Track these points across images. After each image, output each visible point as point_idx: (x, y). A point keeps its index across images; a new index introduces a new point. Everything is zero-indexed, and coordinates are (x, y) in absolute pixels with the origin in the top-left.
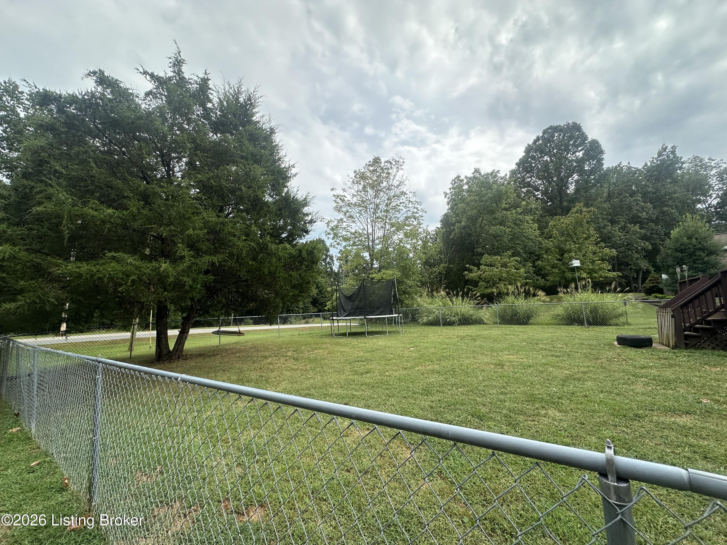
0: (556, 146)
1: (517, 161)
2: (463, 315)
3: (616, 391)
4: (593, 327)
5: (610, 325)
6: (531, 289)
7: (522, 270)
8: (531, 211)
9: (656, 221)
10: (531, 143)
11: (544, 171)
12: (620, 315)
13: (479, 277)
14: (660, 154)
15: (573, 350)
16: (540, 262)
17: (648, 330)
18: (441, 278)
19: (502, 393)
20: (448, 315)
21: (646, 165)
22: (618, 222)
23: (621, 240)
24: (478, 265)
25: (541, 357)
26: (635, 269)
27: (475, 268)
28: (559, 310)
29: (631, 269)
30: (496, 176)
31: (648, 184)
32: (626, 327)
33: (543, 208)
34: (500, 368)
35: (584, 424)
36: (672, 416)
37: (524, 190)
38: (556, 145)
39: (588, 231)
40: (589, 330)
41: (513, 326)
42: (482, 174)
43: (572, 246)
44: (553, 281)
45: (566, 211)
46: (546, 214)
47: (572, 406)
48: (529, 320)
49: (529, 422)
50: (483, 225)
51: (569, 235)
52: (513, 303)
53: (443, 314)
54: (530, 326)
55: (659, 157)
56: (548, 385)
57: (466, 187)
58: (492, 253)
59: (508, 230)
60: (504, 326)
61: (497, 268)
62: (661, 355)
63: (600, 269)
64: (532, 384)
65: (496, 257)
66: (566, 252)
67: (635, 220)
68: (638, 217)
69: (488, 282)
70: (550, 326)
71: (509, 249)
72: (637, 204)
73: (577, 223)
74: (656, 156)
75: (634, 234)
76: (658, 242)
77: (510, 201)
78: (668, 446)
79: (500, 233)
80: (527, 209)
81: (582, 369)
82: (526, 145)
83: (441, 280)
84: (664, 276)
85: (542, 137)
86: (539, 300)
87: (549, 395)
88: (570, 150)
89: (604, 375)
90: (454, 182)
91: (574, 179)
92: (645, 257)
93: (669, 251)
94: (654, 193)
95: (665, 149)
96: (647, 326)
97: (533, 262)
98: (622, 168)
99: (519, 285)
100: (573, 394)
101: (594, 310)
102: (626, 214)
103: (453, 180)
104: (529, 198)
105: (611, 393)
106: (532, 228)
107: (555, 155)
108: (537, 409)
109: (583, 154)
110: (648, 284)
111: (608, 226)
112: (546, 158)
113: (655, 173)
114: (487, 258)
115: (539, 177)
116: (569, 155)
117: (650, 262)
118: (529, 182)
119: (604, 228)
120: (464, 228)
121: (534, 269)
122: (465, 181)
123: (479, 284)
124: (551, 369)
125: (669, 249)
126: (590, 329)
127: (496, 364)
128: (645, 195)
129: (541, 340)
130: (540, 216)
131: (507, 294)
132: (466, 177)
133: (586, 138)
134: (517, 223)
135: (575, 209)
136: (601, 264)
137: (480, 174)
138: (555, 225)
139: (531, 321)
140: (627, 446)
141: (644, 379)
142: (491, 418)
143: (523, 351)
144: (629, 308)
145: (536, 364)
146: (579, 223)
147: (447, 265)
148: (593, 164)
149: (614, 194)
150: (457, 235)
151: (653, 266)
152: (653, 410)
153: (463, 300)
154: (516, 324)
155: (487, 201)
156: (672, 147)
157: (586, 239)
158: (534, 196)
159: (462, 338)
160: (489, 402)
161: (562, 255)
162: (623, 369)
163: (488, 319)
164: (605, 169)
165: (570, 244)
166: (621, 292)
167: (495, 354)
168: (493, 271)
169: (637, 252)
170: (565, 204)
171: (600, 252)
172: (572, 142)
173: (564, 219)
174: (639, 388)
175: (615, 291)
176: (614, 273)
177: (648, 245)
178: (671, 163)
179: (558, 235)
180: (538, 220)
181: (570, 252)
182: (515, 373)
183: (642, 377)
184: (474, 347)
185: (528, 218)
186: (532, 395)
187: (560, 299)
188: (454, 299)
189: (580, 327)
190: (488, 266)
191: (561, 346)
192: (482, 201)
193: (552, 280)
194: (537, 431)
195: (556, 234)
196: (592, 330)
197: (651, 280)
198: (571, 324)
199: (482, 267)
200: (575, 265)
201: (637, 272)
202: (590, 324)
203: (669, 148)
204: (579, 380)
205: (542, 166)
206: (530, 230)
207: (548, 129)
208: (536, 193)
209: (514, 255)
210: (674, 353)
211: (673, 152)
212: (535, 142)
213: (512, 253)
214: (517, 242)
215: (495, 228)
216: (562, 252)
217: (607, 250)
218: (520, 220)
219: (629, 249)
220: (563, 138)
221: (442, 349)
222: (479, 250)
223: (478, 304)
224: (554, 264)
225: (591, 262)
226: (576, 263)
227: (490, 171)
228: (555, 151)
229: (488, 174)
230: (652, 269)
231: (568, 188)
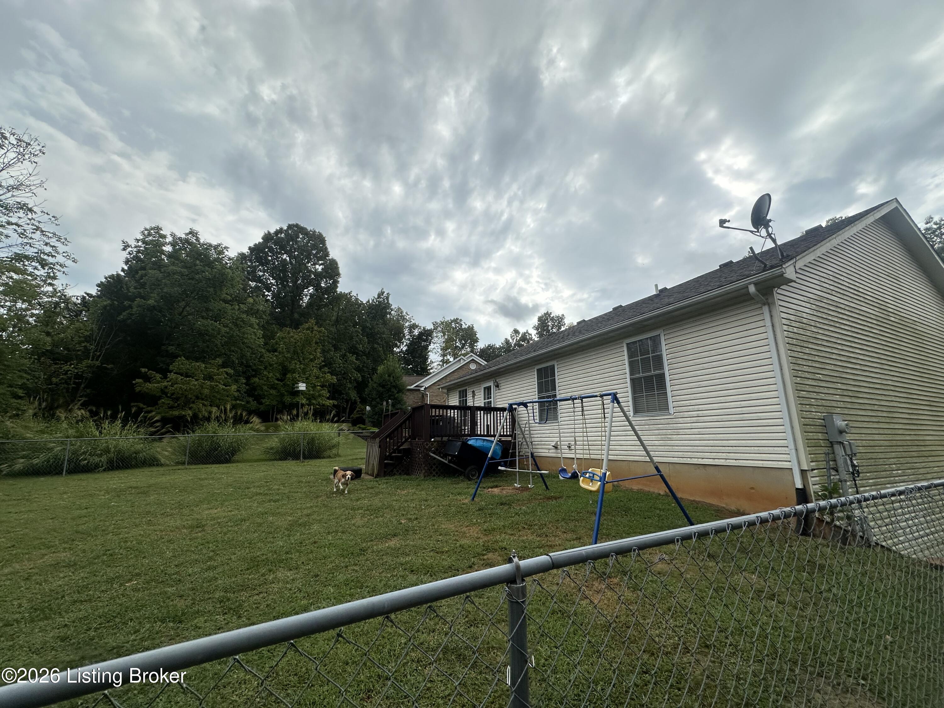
0: (299, 249)
1: (252, 245)
2: (119, 452)
3: (340, 529)
4: (308, 461)
5: (324, 458)
6: (244, 414)
7: (234, 387)
8: (257, 312)
9: (368, 355)
10: (272, 231)
11: (280, 271)
12: (334, 446)
13: (162, 390)
14: (379, 296)
15: (292, 490)
16: (256, 380)
17: (355, 461)
18: (78, 384)
19: (209, 568)
20: (84, 453)
21: (369, 301)
22: (340, 349)
23: (340, 367)
24: (164, 373)
25: (255, 505)
26: (346, 399)
27: (158, 376)
28: (274, 442)
29: (343, 398)
30: (221, 252)
31: (368, 319)
32: (337, 459)
33: (271, 314)
34: (200, 532)
35: (318, 575)
36: (386, 542)
37: (253, 284)
38: (299, 246)
39: (316, 352)
40: (304, 465)
41: (207, 466)
42: (202, 241)
43: (298, 366)
44: (268, 405)
45: (296, 325)
46: (274, 322)
47: (304, 559)
48: (233, 455)
49: (255, 598)
50: (185, 313)
51: (295, 352)
52: (214, 432)
53: (74, 453)
54: (234, 465)
55: (378, 298)
56: (272, 540)
57: (168, 249)
58: (192, 356)
59: (224, 330)
60: (194, 467)
61: (197, 380)
62: (370, 485)
63: (320, 396)
64: (250, 543)
65: (198, 364)
66: (289, 371)
67: (353, 350)
68: (356, 348)
69: (177, 399)
70: (260, 463)
71: (219, 356)
72: (357, 335)
73: (307, 341)
74: (376, 297)
75: (351, 364)
76: (367, 375)
77: (232, 292)
78: (388, 571)
79: (211, 331)
80: (252, 309)
81: (305, 512)
82: (266, 232)
83: (76, 389)
84: (368, 408)
85: (285, 230)
86: (251, 429)
87: (275, 552)
88: (311, 259)
89: (328, 513)
90: (148, 232)
91: (310, 292)
92: (355, 387)
93: (375, 385)
94: (370, 329)
95: (383, 293)
96: (354, 457)
97: (248, 378)
98: (351, 297)
99: (228, 407)
100: (301, 543)
101: (311, 441)
102: (348, 343)
103: (146, 230)
104: (257, 296)
105: (337, 532)
106: (256, 335)
107: (295, 257)
108: (263, 575)
109: (322, 269)
110: (355, 415)
111: (331, 350)
112: (285, 256)
113: (374, 311)
114: (181, 363)
115: (273, 275)
116: (309, 265)
117: (358, 393)
118: (260, 276)
119: (328, 352)
120: (152, 309)
121: (247, 387)
122: (169, 239)
123: (160, 402)
124: (271, 518)
125: (375, 383)
126: (305, 463)
127: (192, 527)
128: (364, 328)
129: (253, 482)
130: (266, 323)
131: (208, 419)
132: (173, 235)
133: (327, 254)
134: (237, 323)
135: (307, 325)
136: (321, 390)
137: (198, 239)
138: (283, 338)
139: (236, 457)
140: (359, 585)
141: (360, 511)
142: (198, 612)
143: (232, 500)
144: (341, 439)
145: (252, 515)
146: (308, 342)
147: (98, 363)
148: (329, 283)
149: (341, 319)
150: (133, 318)
151: (360, 398)
152: (372, 541)
153: (124, 426)
154: (213, 463)
155: (199, 281)
156: (388, 294)
157: (311, 360)
158: (264, 295)
159: (119, 493)
160: (189, 589)
161: (285, 375)
162: (343, 504)
163: (166, 457)
164: (338, 293)
165: (296, 364)
166: (337, 422)
167: (186, 511)
168: (188, 383)
169: (350, 382)
170: (296, 316)
171: (323, 377)
172: (314, 252)
173: (294, 333)
174: (358, 521)
175: (332, 421)
176: (331, 401)
177: (358, 376)
178: (385, 307)
179: (284, 350)
180: (263, 326)
181: (294, 372)
182: (225, 534)
183: (358, 509)
184: (147, 505)
185: (253, 320)
186: (253, 559)
187: (277, 428)
188: (106, 424)
189: (295, 462)
190: (182, 375)
191: (277, 487)
192: (192, 279)
193: (268, 403)
194: (268, 606)
195: (283, 349)
196: (308, 465)
197: (358, 411)
198: (285, 459)
199: (172, 376)
200: (301, 388)
201: (347, 401)
202: (305, 458)
203: (385, 293)
204: (304, 525)
205: (278, 264)
206: (253, 337)
207: (293, 225)
208: (266, 293)
209: (224, 365)
210: (377, 481)
211: (387, 298)
212: (278, 232)
213: (223, 363)
214: (233, 348)
215: (205, 322)
216: (285, 371)
217: (329, 376)
218: (243, 321)
219: (344, 378)
220: (308, 243)
221: (73, 519)
222: (172, 349)
223: (152, 434)
224: (273, 384)
225: (312, 387)
226: (302, 387)
227: (214, 243)
228: (296, 253)
229: (210, 245)
230: (358, 400)
231: (302, 299)
